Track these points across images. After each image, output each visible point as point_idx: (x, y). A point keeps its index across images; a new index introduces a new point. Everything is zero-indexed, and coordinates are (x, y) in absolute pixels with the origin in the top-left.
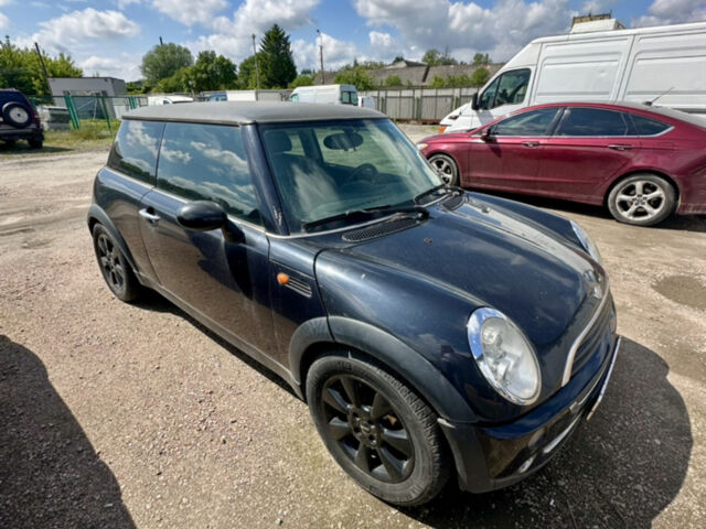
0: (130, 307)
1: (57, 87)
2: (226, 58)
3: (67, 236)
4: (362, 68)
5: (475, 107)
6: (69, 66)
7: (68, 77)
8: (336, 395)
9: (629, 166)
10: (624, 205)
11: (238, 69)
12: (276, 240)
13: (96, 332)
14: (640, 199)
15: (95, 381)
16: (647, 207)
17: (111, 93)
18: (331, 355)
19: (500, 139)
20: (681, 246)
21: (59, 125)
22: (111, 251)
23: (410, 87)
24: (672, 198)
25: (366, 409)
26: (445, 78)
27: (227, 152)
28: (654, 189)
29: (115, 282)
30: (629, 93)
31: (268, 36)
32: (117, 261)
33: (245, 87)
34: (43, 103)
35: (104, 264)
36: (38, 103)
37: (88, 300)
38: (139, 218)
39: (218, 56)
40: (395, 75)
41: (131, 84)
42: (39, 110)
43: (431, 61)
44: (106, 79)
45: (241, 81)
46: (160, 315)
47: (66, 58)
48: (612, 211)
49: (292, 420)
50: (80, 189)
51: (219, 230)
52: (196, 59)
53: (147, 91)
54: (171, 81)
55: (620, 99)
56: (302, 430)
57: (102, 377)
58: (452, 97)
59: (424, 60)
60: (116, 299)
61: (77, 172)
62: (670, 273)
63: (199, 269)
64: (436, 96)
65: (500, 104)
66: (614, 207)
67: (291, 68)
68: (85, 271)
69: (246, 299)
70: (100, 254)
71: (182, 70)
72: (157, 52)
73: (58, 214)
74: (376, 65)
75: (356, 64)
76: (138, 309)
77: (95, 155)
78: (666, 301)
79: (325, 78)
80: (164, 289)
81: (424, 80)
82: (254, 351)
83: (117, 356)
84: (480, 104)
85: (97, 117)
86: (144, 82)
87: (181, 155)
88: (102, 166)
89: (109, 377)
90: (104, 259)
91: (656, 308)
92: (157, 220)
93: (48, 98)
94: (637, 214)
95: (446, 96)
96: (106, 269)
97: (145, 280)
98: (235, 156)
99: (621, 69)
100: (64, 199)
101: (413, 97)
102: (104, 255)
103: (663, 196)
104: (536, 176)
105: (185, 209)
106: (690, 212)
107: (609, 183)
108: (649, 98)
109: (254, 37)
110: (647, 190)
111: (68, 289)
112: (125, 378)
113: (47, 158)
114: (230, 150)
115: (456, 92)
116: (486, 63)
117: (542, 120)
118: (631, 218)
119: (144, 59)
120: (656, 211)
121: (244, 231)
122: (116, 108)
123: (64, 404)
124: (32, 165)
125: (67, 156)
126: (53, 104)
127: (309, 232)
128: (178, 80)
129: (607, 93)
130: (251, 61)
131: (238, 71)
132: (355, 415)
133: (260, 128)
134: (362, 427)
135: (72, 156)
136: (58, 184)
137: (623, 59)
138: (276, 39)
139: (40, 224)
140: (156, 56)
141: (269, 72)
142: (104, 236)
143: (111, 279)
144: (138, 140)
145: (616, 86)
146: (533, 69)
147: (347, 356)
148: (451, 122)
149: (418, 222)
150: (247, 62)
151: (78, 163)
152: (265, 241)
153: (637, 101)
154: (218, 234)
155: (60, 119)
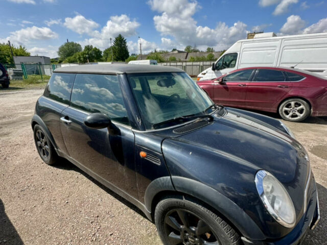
0: (52, 167)
1: (17, 60)
2: (97, 48)
3: (19, 131)
4: (158, 53)
5: (214, 69)
6: (24, 51)
7: (23, 56)
8: (173, 219)
9: (287, 95)
10: (287, 113)
11: (103, 53)
12: (138, 133)
13: (33, 182)
14: (294, 110)
15: (32, 212)
16: (297, 113)
17: (43, 63)
18: (171, 197)
19: (227, 83)
20: (316, 131)
21: (18, 77)
22: (43, 138)
23: (180, 61)
24: (308, 109)
25: (194, 229)
26: (195, 57)
27: (103, 89)
28: (300, 105)
29: (44, 154)
30: (282, 63)
31: (116, 39)
32: (46, 144)
33: (106, 60)
34: (10, 67)
35: (39, 145)
36: (8, 67)
37: (29, 164)
38: (60, 122)
39: (94, 47)
40: (173, 56)
41: (53, 59)
42: (8, 70)
43: (188, 51)
44: (41, 57)
45: (104, 58)
46: (68, 172)
47: (22, 48)
48: (281, 115)
49: (143, 232)
50: (27, 107)
51: (106, 128)
52: (83, 49)
53: (60, 62)
54: (72, 58)
55: (278, 66)
56: (150, 238)
57: (36, 209)
58: (199, 65)
59: (186, 50)
60: (44, 163)
61: (26, 99)
62: (316, 144)
63: (88, 146)
64: (192, 65)
65: (224, 68)
66: (282, 113)
67: (127, 53)
68: (27, 149)
69: (120, 165)
70: (37, 140)
71: (77, 53)
72: (65, 45)
73: (15, 119)
74: (164, 52)
75: (156, 51)
76: (56, 169)
77: (35, 91)
78: (318, 158)
79: (142, 57)
80: (71, 159)
81: (186, 58)
82: (122, 193)
83: (44, 196)
84: (215, 68)
85: (36, 74)
86: (59, 58)
87: (80, 91)
88: (40, 96)
89: (40, 209)
90: (39, 143)
91: (315, 162)
92: (70, 123)
93: (13, 65)
94: (293, 116)
95: (197, 65)
96: (40, 148)
97: (62, 153)
98: (108, 91)
99: (277, 53)
100: (19, 112)
101: (182, 66)
102: (39, 140)
103: (304, 108)
104: (245, 99)
105: (89, 118)
106: (317, 115)
107: (279, 102)
108: (293, 65)
109: (111, 39)
110: (296, 105)
111: (18, 158)
112: (48, 209)
113: (11, 93)
114: (105, 88)
115: (201, 64)
116: (212, 52)
117: (244, 75)
118: (290, 118)
119: (60, 49)
120: (302, 115)
121: (120, 128)
122: (45, 70)
123: (13, 227)
124: (3, 96)
125: (21, 91)
126: (15, 68)
127: (155, 129)
128: (75, 57)
129: (272, 63)
130: (109, 50)
131: (102, 54)
132: (186, 232)
133: (128, 76)
134: (189, 239)
135: (23, 91)
136: (15, 104)
137: (278, 49)
138: (120, 40)
139: (5, 124)
140: (65, 47)
141: (117, 54)
142: (40, 131)
143: (42, 153)
144: (59, 84)
145: (276, 60)
146: (238, 53)
147: (182, 199)
148: (203, 76)
149: (209, 123)
150: (106, 50)
151: (26, 94)
152: (133, 134)
153: (287, 66)
154: (106, 130)
155: (18, 75)
